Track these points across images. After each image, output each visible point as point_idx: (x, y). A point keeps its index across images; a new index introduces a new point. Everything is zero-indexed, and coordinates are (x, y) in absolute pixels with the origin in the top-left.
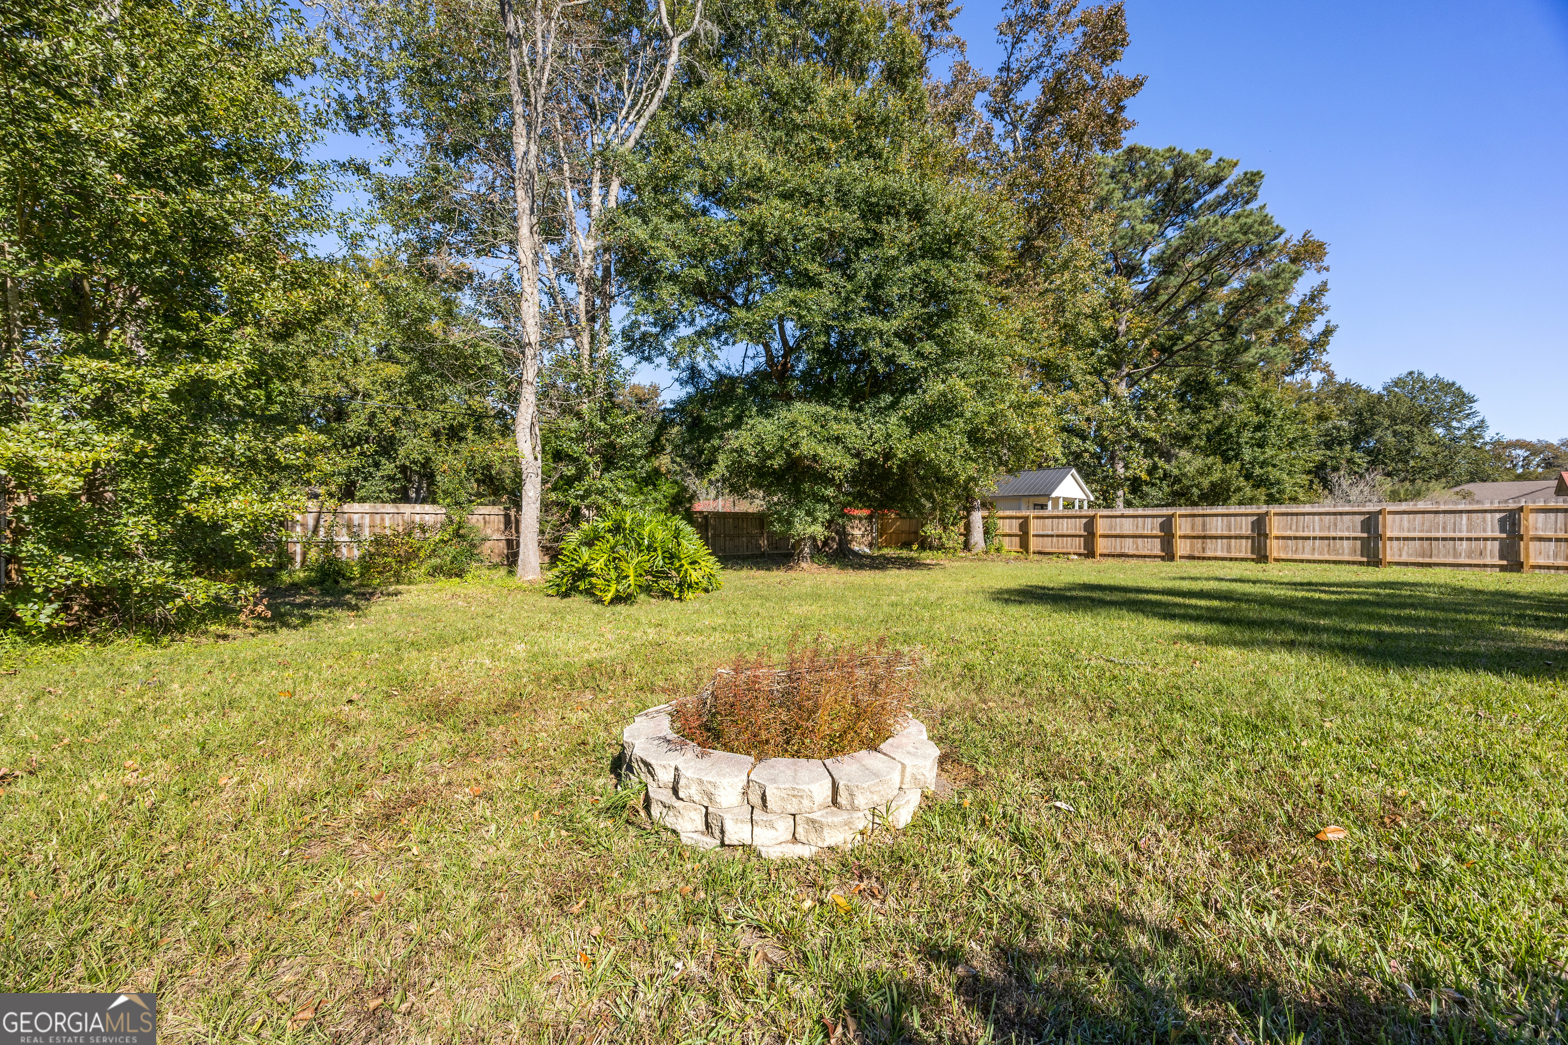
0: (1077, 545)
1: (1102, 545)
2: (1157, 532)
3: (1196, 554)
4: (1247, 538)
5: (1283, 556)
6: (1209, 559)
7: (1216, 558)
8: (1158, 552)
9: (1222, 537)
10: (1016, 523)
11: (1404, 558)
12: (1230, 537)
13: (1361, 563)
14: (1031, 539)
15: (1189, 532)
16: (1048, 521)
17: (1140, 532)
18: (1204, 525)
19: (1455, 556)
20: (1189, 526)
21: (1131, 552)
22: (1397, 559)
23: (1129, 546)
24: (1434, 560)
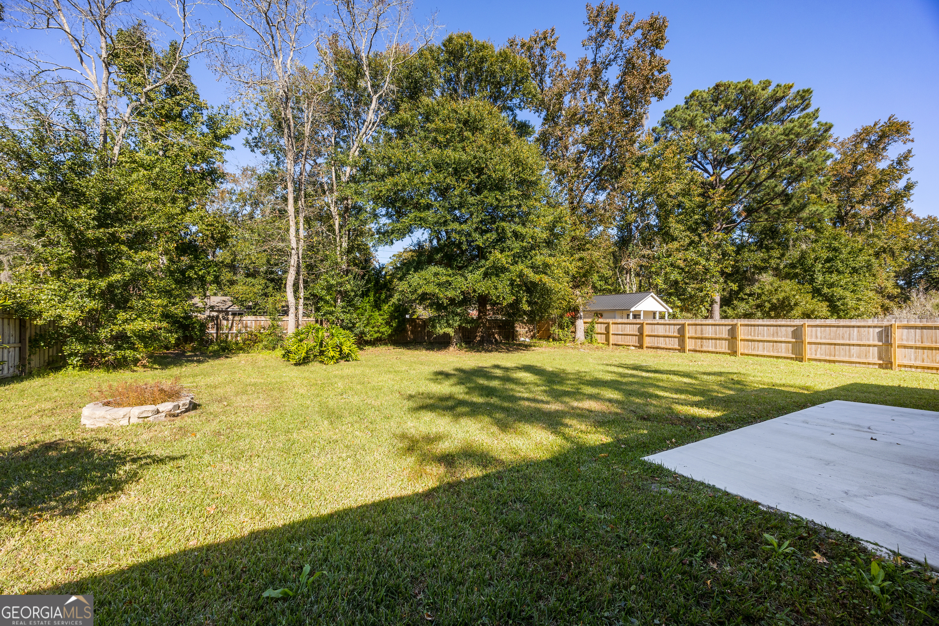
0: (634, 340)
1: (647, 341)
2: (676, 334)
3: (698, 349)
4: (726, 339)
5: (746, 352)
6: (705, 352)
7: (709, 352)
8: (677, 346)
9: (712, 339)
10: (604, 326)
11: (818, 357)
12: (716, 339)
13: (791, 358)
14: (611, 336)
15: (694, 335)
16: (620, 326)
17: (667, 334)
18: (702, 331)
19: (850, 357)
20: (694, 331)
21: (663, 346)
22: (813, 357)
23: (661, 342)
24: (837, 358)
